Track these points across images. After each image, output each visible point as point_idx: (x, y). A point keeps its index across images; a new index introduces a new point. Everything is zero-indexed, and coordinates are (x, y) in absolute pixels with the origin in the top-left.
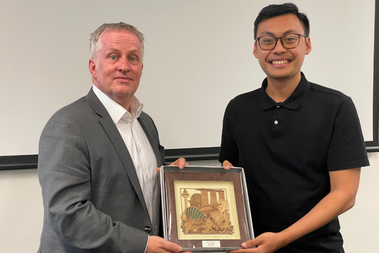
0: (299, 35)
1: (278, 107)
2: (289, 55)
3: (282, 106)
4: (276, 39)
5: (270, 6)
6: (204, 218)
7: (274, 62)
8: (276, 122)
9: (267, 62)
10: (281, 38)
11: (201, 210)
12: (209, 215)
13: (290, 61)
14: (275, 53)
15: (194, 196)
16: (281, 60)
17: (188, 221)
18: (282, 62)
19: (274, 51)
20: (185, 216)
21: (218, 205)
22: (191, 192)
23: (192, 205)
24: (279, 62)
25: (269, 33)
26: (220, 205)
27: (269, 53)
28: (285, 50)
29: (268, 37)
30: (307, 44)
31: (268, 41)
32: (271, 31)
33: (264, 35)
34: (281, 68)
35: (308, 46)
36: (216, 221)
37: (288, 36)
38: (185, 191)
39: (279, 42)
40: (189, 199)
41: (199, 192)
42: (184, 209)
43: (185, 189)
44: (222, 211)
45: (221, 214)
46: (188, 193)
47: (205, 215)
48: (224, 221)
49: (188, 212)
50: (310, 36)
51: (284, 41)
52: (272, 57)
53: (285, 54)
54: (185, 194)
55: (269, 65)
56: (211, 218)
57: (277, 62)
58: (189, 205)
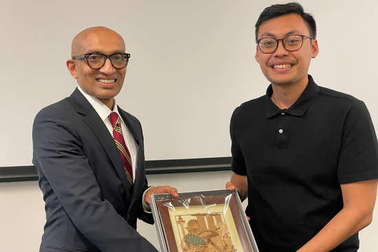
0: (302, 37)
1: (283, 114)
2: (292, 59)
3: (287, 113)
4: (277, 41)
5: (273, 6)
6: (205, 244)
7: (275, 67)
8: (281, 131)
9: (268, 67)
10: (282, 40)
11: (200, 236)
12: (209, 241)
13: (292, 65)
14: (277, 56)
15: (191, 223)
16: (282, 64)
17: (189, 248)
18: (284, 66)
19: (275, 54)
20: (184, 244)
21: (217, 229)
22: (187, 219)
23: (190, 231)
24: (281, 66)
25: (269, 35)
26: (219, 228)
27: (271, 57)
28: (287, 53)
29: (269, 40)
30: (313, 46)
31: (269, 43)
32: (273, 32)
33: (265, 36)
34: (283, 72)
35: (315, 49)
36: (218, 245)
37: (291, 38)
38: (180, 218)
39: (280, 44)
40: (186, 225)
41: (195, 218)
42: (182, 237)
43: (180, 216)
44: (223, 235)
45: (222, 238)
46: (184, 219)
47: (206, 240)
48: (226, 245)
49: (187, 239)
50: (317, 38)
51: (286, 43)
52: (273, 60)
53: (287, 58)
54: (181, 221)
55: (270, 70)
56: (213, 244)
57: (278, 66)
58: (187, 232)
